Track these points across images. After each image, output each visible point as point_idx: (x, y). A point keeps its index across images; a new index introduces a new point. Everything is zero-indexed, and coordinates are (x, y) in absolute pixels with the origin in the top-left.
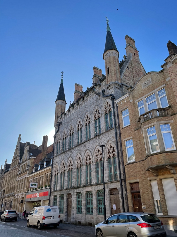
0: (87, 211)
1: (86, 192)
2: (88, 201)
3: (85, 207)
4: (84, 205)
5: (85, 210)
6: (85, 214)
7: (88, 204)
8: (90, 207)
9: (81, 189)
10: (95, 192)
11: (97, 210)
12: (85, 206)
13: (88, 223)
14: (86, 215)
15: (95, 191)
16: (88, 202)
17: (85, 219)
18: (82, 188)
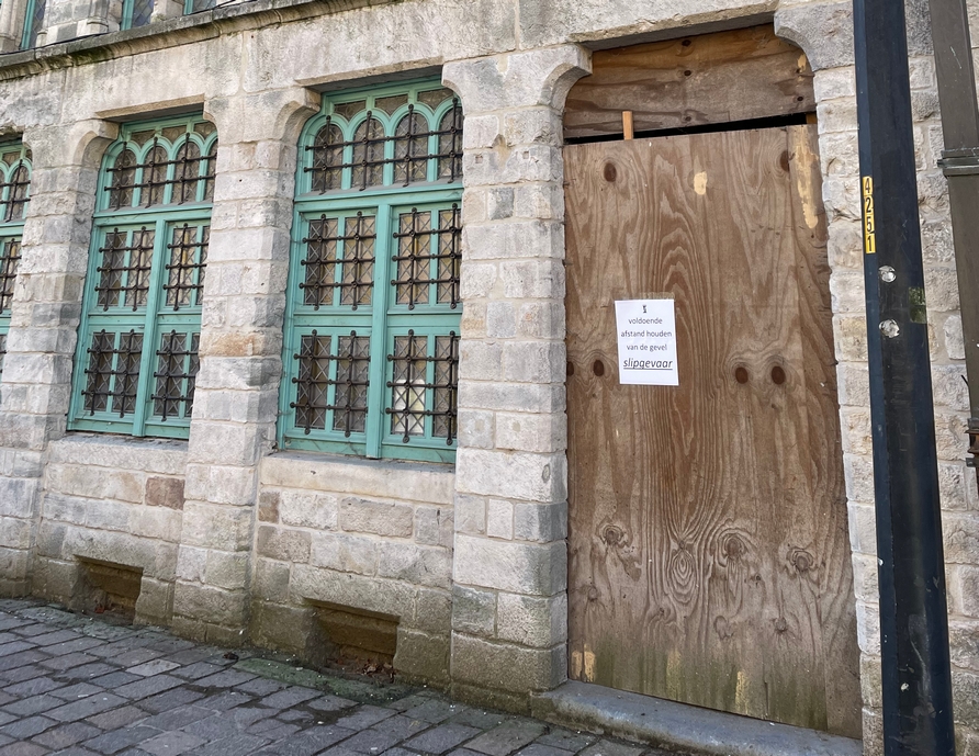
0: (83, 382)
1: (97, 128)
2: (114, 247)
3: (47, 334)
4: (50, 299)
5: (46, 375)
6: (36, 434)
7: (108, 293)
8: (133, 337)
9: (31, 84)
10: (268, 113)
11: (260, 380)
12: (65, 314)
13: (66, 565)
14: (62, 447)
15: (275, 96)
16: (109, 270)
17: (34, 506)
18: (46, 77)
